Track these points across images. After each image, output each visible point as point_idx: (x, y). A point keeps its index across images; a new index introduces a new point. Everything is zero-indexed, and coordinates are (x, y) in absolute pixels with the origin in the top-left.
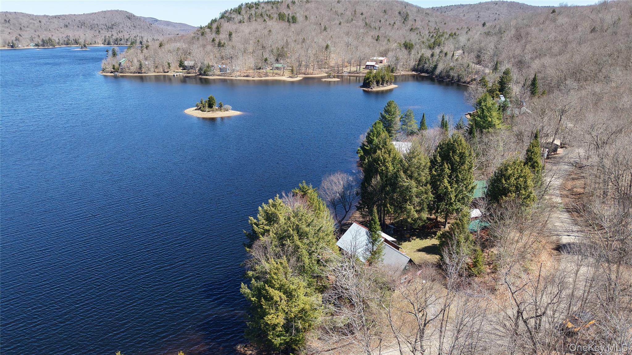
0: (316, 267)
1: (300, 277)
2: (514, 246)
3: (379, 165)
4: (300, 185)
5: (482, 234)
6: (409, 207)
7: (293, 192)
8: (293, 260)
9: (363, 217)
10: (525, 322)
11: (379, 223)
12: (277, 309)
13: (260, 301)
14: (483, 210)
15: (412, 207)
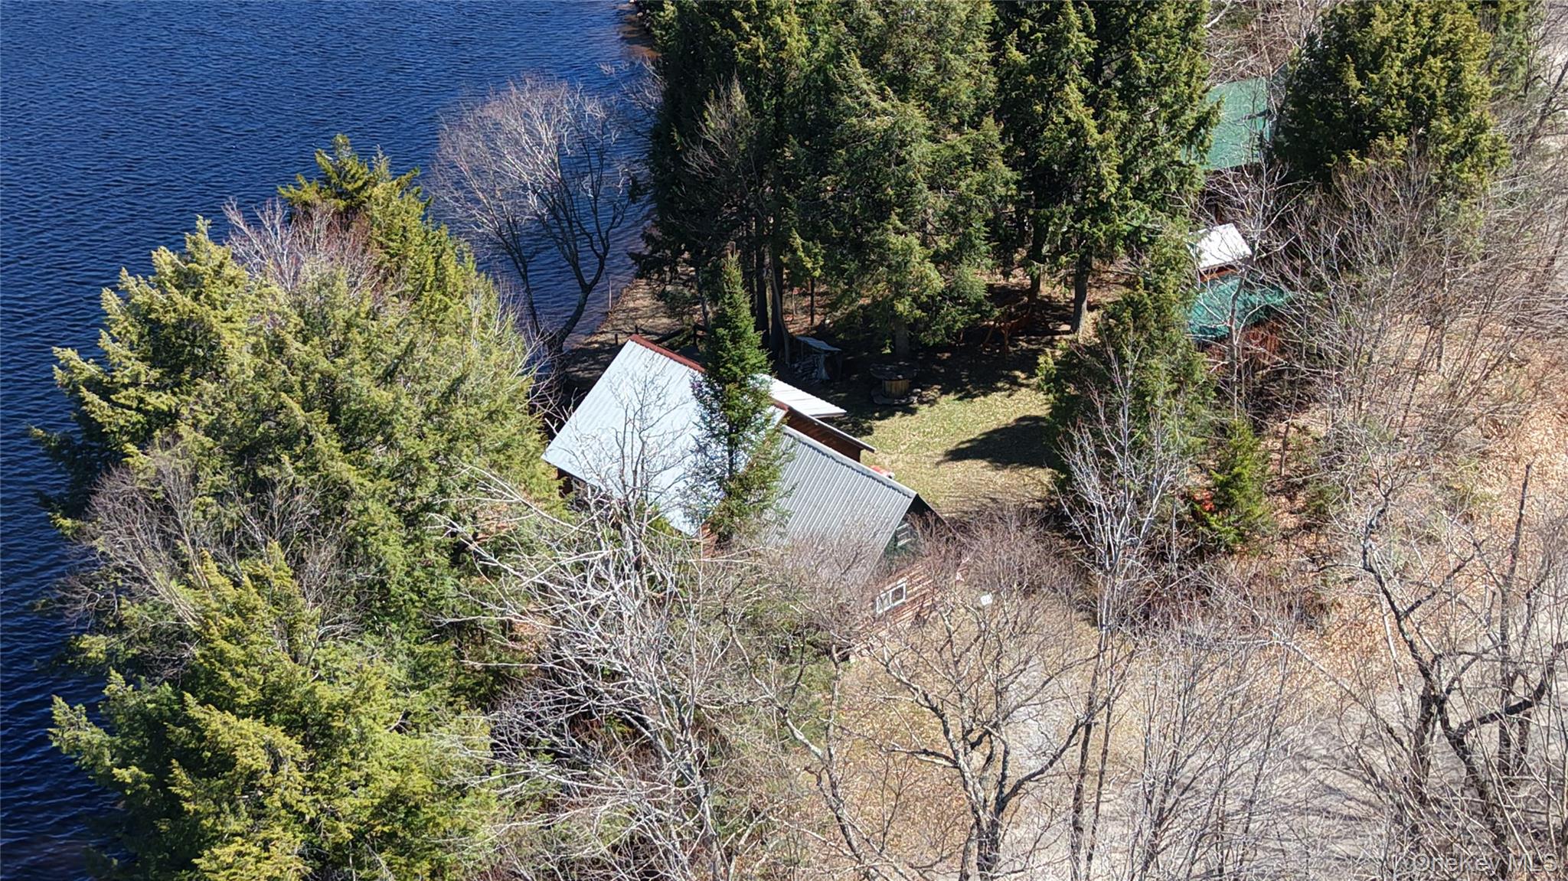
0: (449, 580)
1: (369, 640)
2: (1403, 392)
3: (735, 26)
4: (323, 160)
5: (1254, 347)
6: (898, 239)
7: (288, 203)
8: (321, 558)
9: (672, 312)
10: (1457, 742)
11: (754, 336)
12: (259, 812)
13: (162, 779)
14: (1256, 230)
15: (914, 240)
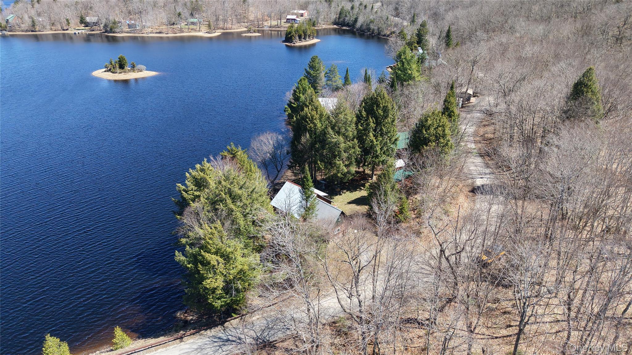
0: (252, 227)
1: (237, 239)
2: (435, 191)
3: (307, 122)
4: (229, 147)
5: (406, 183)
6: (338, 162)
7: (222, 155)
8: (228, 223)
9: (295, 176)
10: (447, 259)
11: (310, 180)
12: (215, 273)
13: (196, 266)
14: (406, 160)
15: (341, 162)
